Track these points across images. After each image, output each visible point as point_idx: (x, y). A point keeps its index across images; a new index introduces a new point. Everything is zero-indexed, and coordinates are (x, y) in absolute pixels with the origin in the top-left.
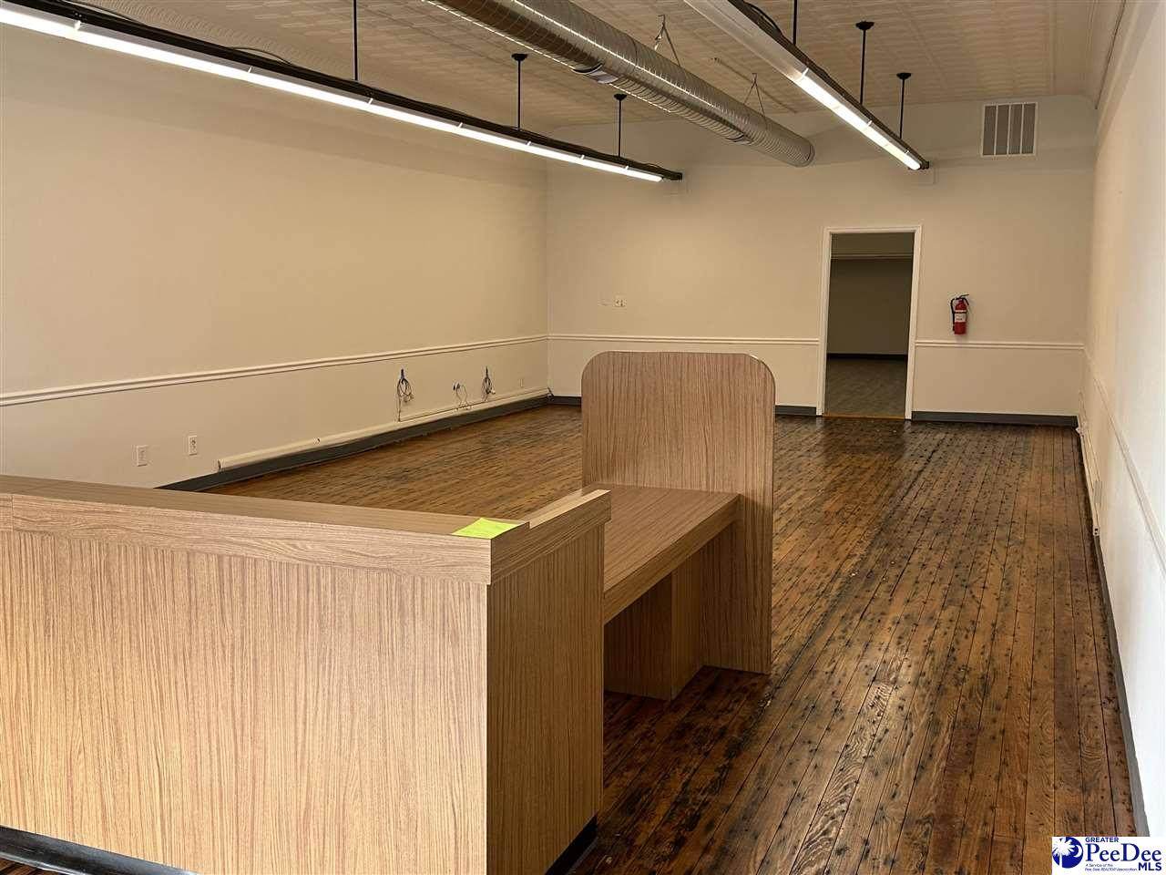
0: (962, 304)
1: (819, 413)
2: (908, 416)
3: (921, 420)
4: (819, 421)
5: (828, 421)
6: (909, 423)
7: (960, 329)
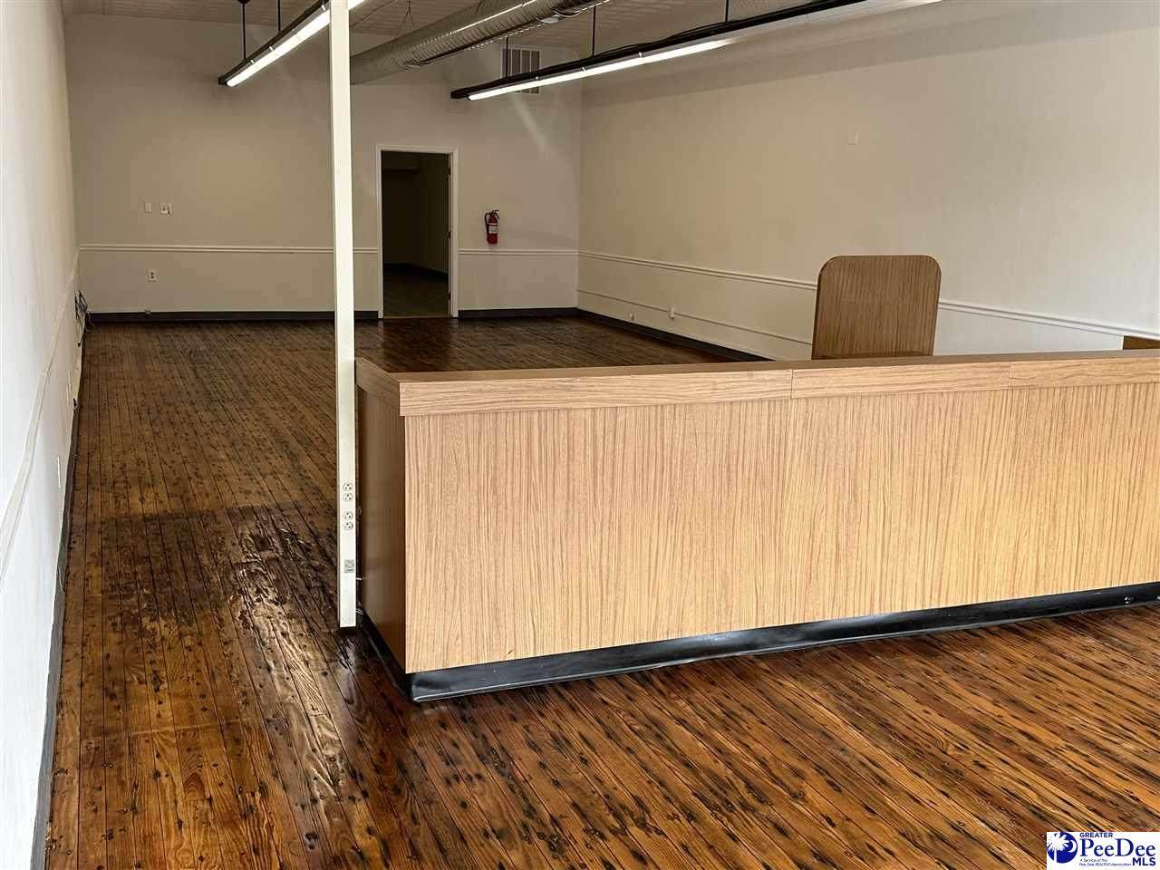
0: (492, 218)
1: (381, 315)
2: (456, 315)
3: (468, 317)
4: (381, 324)
5: (387, 323)
6: (456, 321)
7: (492, 239)
